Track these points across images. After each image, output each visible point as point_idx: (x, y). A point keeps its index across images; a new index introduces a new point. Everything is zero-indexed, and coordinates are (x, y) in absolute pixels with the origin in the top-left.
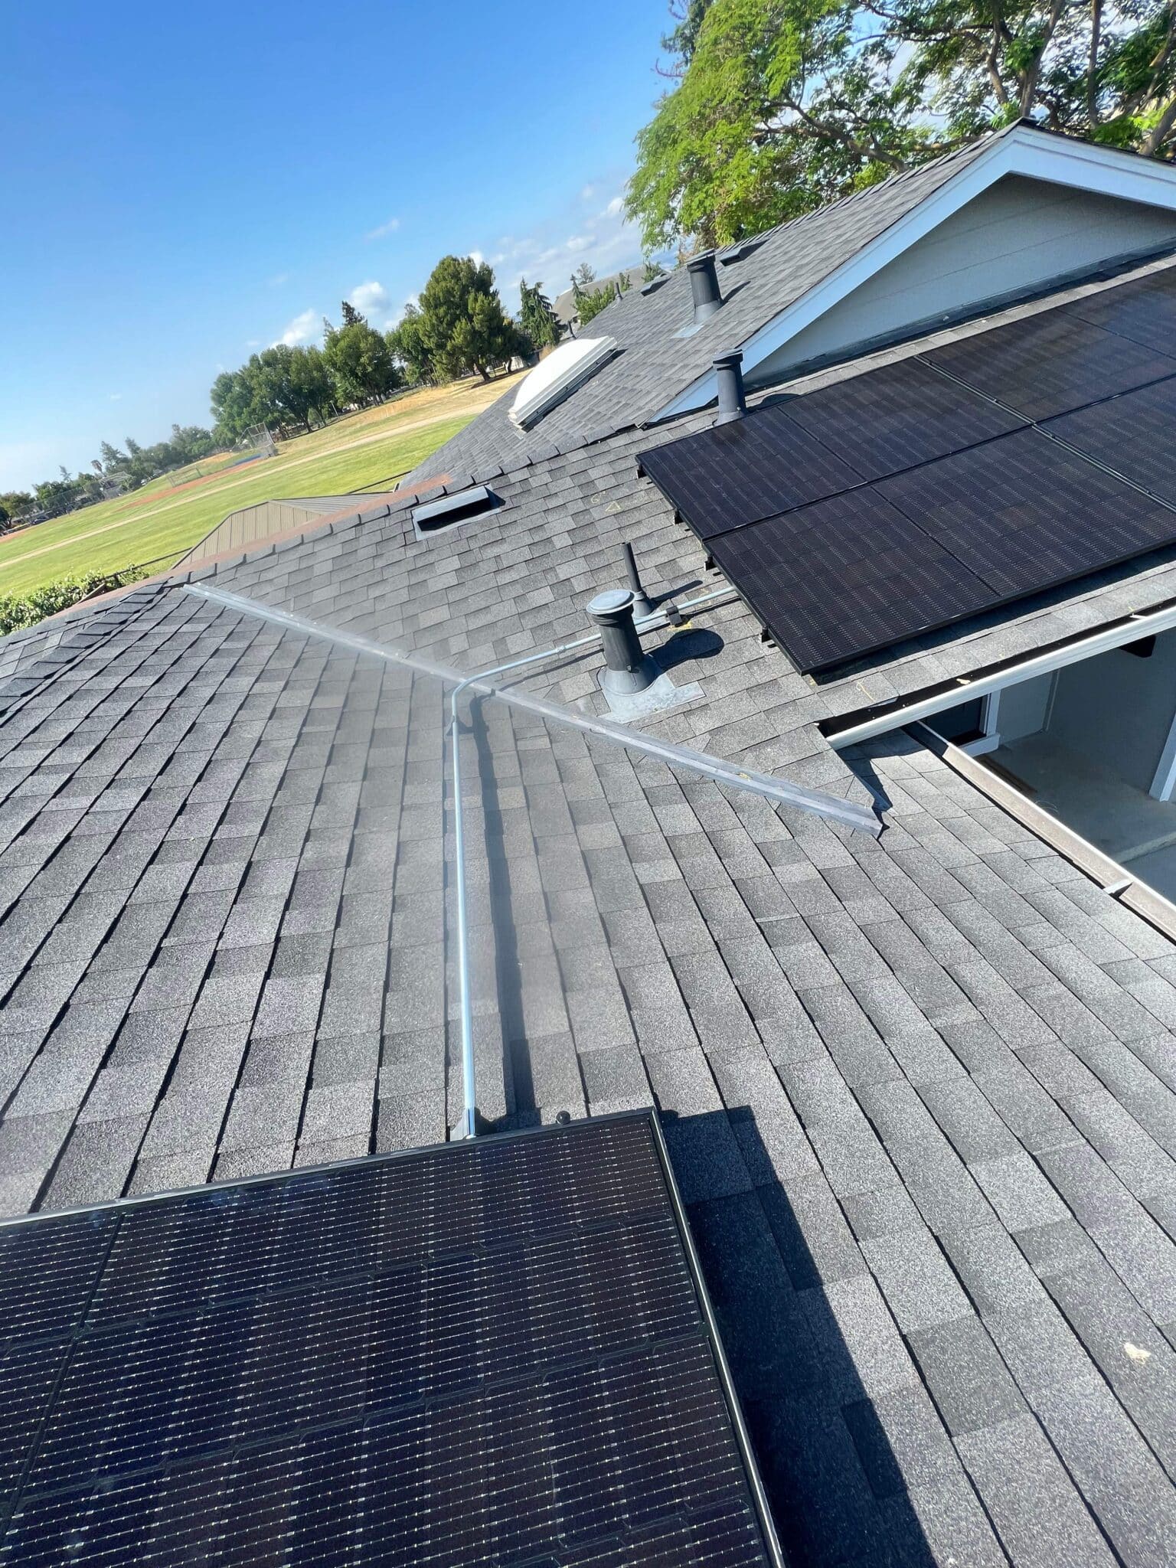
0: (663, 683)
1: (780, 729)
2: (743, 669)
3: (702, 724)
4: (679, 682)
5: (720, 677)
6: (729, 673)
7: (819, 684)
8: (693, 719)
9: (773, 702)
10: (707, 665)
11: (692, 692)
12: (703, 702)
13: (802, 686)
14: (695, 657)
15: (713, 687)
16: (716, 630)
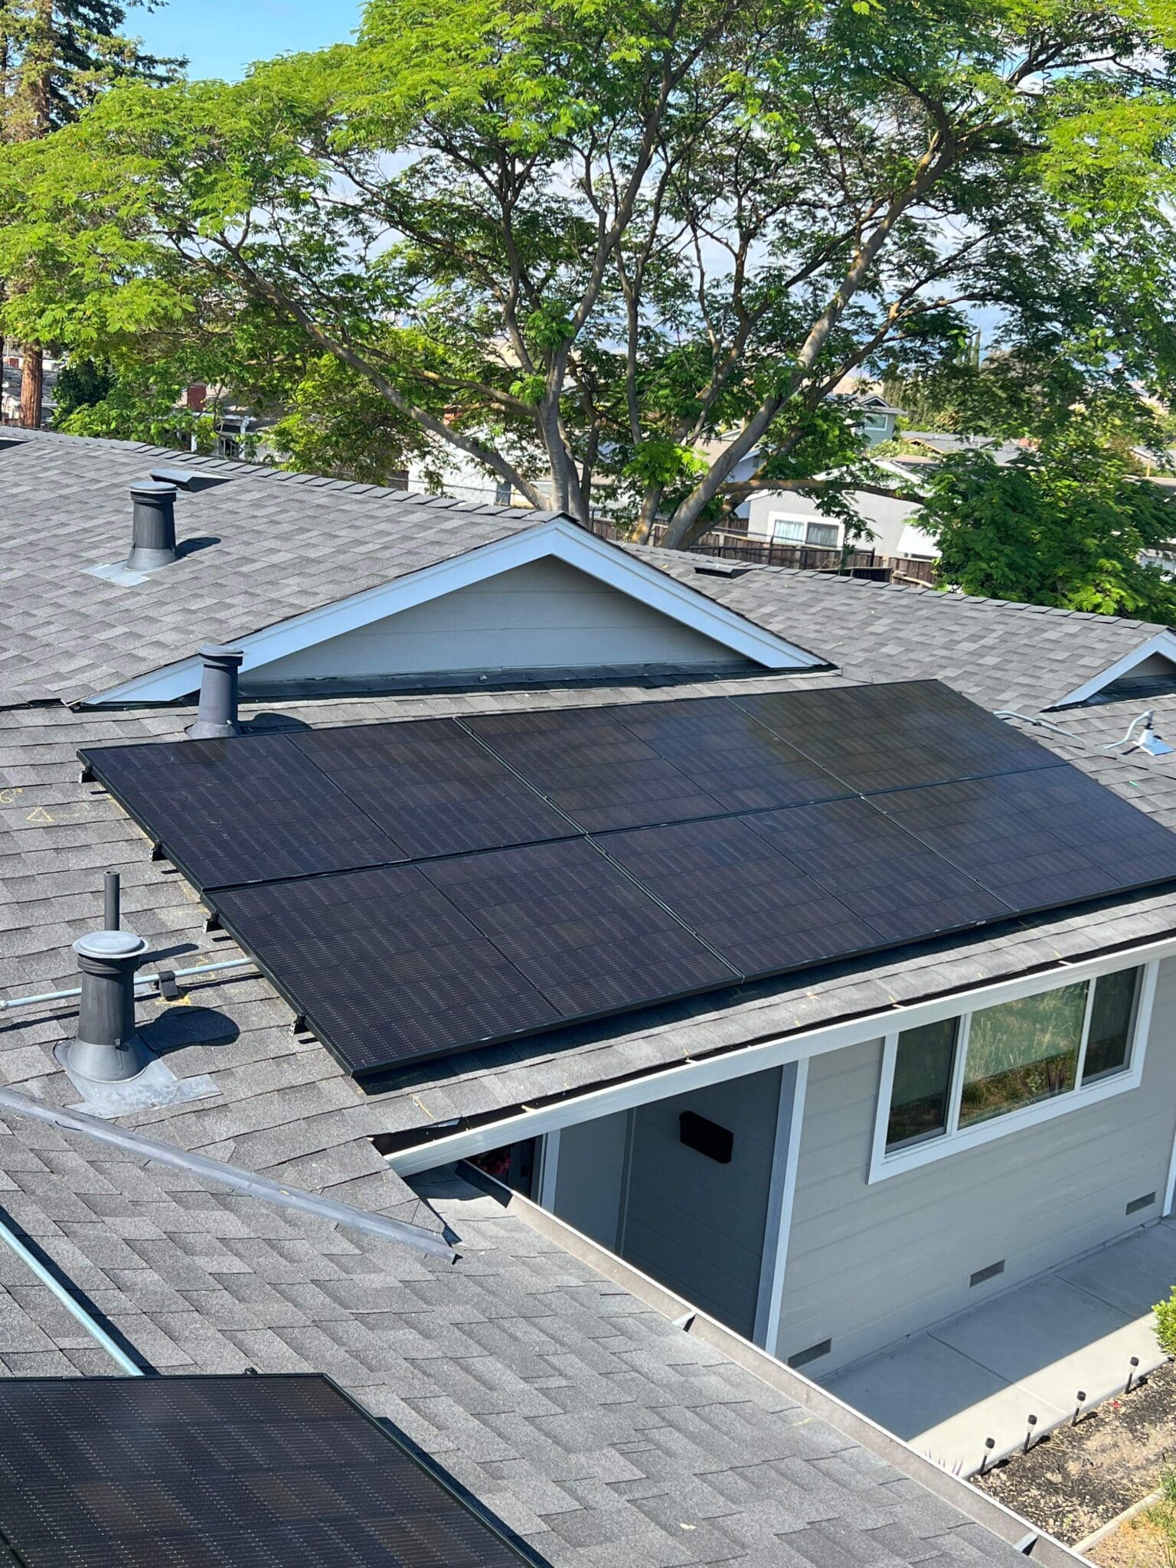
0: (159, 1072)
1: (325, 1142)
2: (271, 1066)
3: (223, 1128)
4: (185, 1072)
5: (240, 1072)
6: (251, 1069)
7: (368, 1094)
8: (208, 1122)
9: (313, 1109)
10: (220, 1056)
11: (203, 1087)
12: (221, 1101)
13: (347, 1093)
14: (202, 1044)
15: (230, 1083)
16: (225, 1011)
